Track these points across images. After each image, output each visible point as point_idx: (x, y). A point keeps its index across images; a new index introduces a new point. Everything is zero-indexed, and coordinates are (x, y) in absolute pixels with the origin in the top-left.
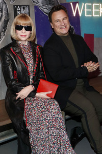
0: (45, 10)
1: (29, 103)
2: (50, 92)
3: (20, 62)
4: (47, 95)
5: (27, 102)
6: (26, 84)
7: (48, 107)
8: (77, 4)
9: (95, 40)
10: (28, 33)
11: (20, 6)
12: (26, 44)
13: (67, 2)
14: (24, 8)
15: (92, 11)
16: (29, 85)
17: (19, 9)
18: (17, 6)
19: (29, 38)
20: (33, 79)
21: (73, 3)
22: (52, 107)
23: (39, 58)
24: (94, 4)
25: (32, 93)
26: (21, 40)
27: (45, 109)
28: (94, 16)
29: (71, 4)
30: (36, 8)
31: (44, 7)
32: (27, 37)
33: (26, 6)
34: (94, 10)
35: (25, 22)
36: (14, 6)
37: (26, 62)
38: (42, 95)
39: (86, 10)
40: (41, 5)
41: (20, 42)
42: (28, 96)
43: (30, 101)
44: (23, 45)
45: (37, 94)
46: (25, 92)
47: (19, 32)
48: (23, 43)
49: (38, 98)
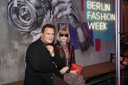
0: (74, 26)
1: (66, 76)
2: (78, 71)
3: (61, 53)
4: (76, 72)
5: (65, 76)
6: (65, 66)
7: (77, 79)
8: (91, 23)
9: (101, 42)
10: (66, 38)
11: (61, 24)
12: (65, 44)
13: (86, 22)
14: (63, 25)
15: (99, 27)
16: (66, 66)
17: (60, 25)
18: (60, 24)
19: (67, 40)
20: (68, 63)
21: (89, 22)
22: (79, 79)
23: (72, 52)
24: (100, 23)
25: (68, 71)
26: (62, 42)
27: (76, 80)
28: (100, 29)
29: (88, 23)
30: (70, 25)
31: (74, 24)
32: (66, 40)
33: (64, 24)
34: (100, 26)
35: (65, 32)
36: (58, 24)
37: (65, 54)
38: (73, 72)
39: (96, 26)
40: (72, 23)
41: (62, 43)
42: (66, 73)
43: (67, 75)
44: (63, 45)
45: (71, 72)
46: (64, 70)
47: (61, 37)
48: (64, 43)
49: (71, 73)
